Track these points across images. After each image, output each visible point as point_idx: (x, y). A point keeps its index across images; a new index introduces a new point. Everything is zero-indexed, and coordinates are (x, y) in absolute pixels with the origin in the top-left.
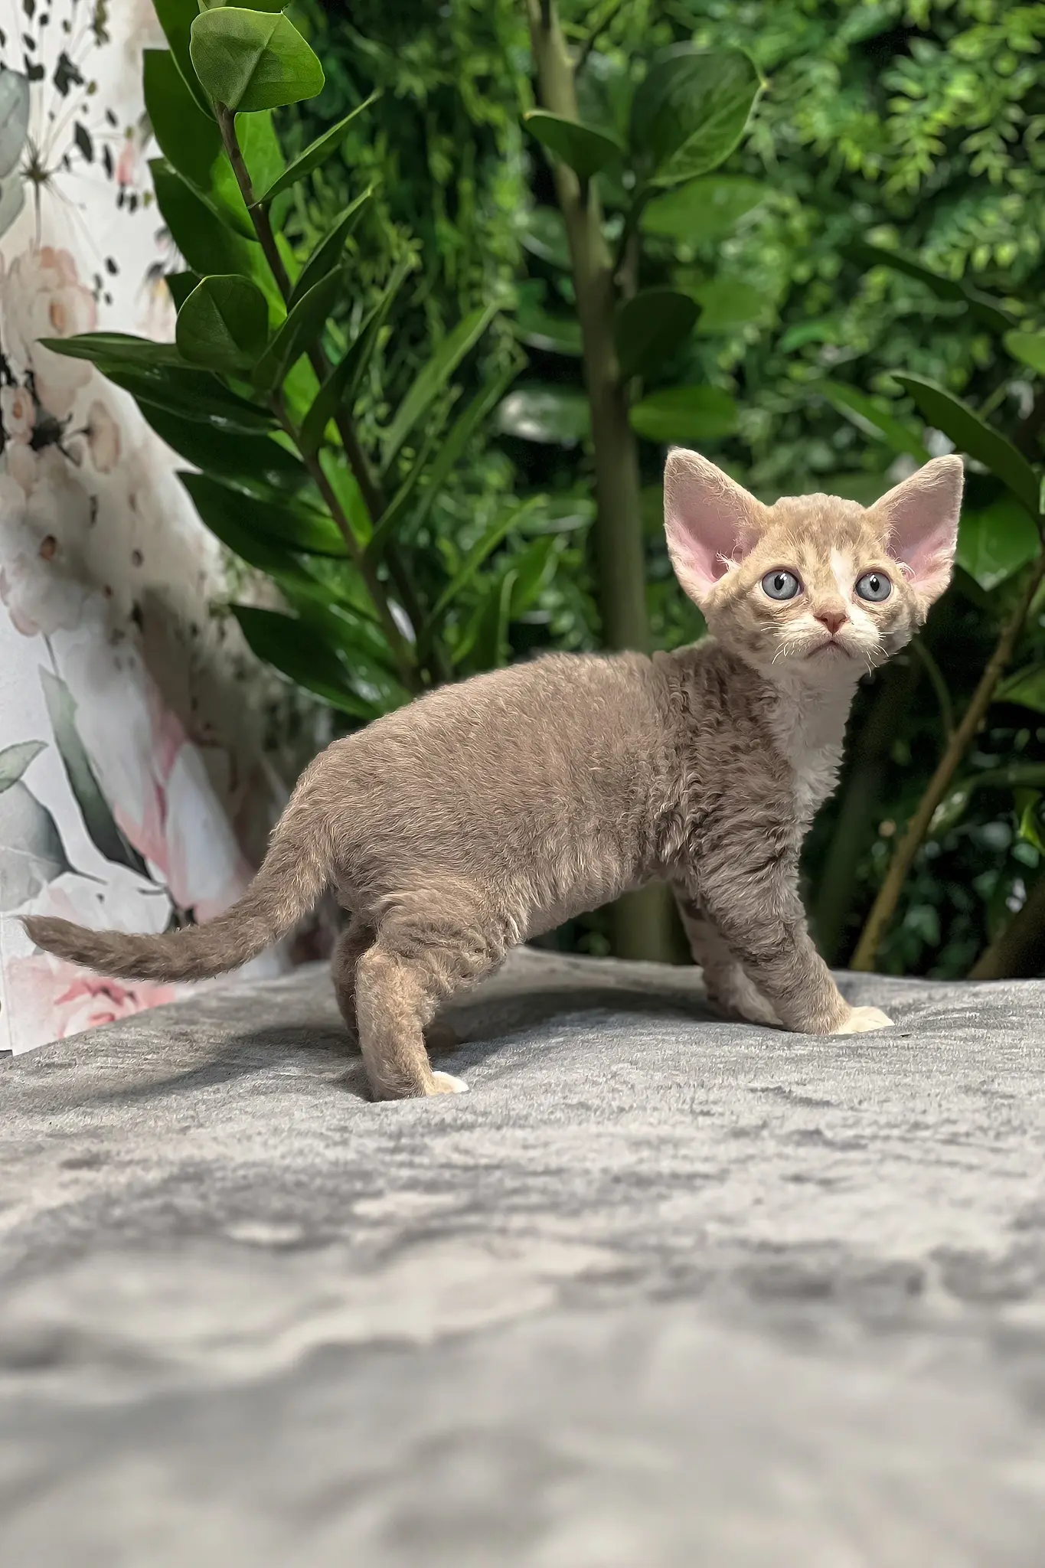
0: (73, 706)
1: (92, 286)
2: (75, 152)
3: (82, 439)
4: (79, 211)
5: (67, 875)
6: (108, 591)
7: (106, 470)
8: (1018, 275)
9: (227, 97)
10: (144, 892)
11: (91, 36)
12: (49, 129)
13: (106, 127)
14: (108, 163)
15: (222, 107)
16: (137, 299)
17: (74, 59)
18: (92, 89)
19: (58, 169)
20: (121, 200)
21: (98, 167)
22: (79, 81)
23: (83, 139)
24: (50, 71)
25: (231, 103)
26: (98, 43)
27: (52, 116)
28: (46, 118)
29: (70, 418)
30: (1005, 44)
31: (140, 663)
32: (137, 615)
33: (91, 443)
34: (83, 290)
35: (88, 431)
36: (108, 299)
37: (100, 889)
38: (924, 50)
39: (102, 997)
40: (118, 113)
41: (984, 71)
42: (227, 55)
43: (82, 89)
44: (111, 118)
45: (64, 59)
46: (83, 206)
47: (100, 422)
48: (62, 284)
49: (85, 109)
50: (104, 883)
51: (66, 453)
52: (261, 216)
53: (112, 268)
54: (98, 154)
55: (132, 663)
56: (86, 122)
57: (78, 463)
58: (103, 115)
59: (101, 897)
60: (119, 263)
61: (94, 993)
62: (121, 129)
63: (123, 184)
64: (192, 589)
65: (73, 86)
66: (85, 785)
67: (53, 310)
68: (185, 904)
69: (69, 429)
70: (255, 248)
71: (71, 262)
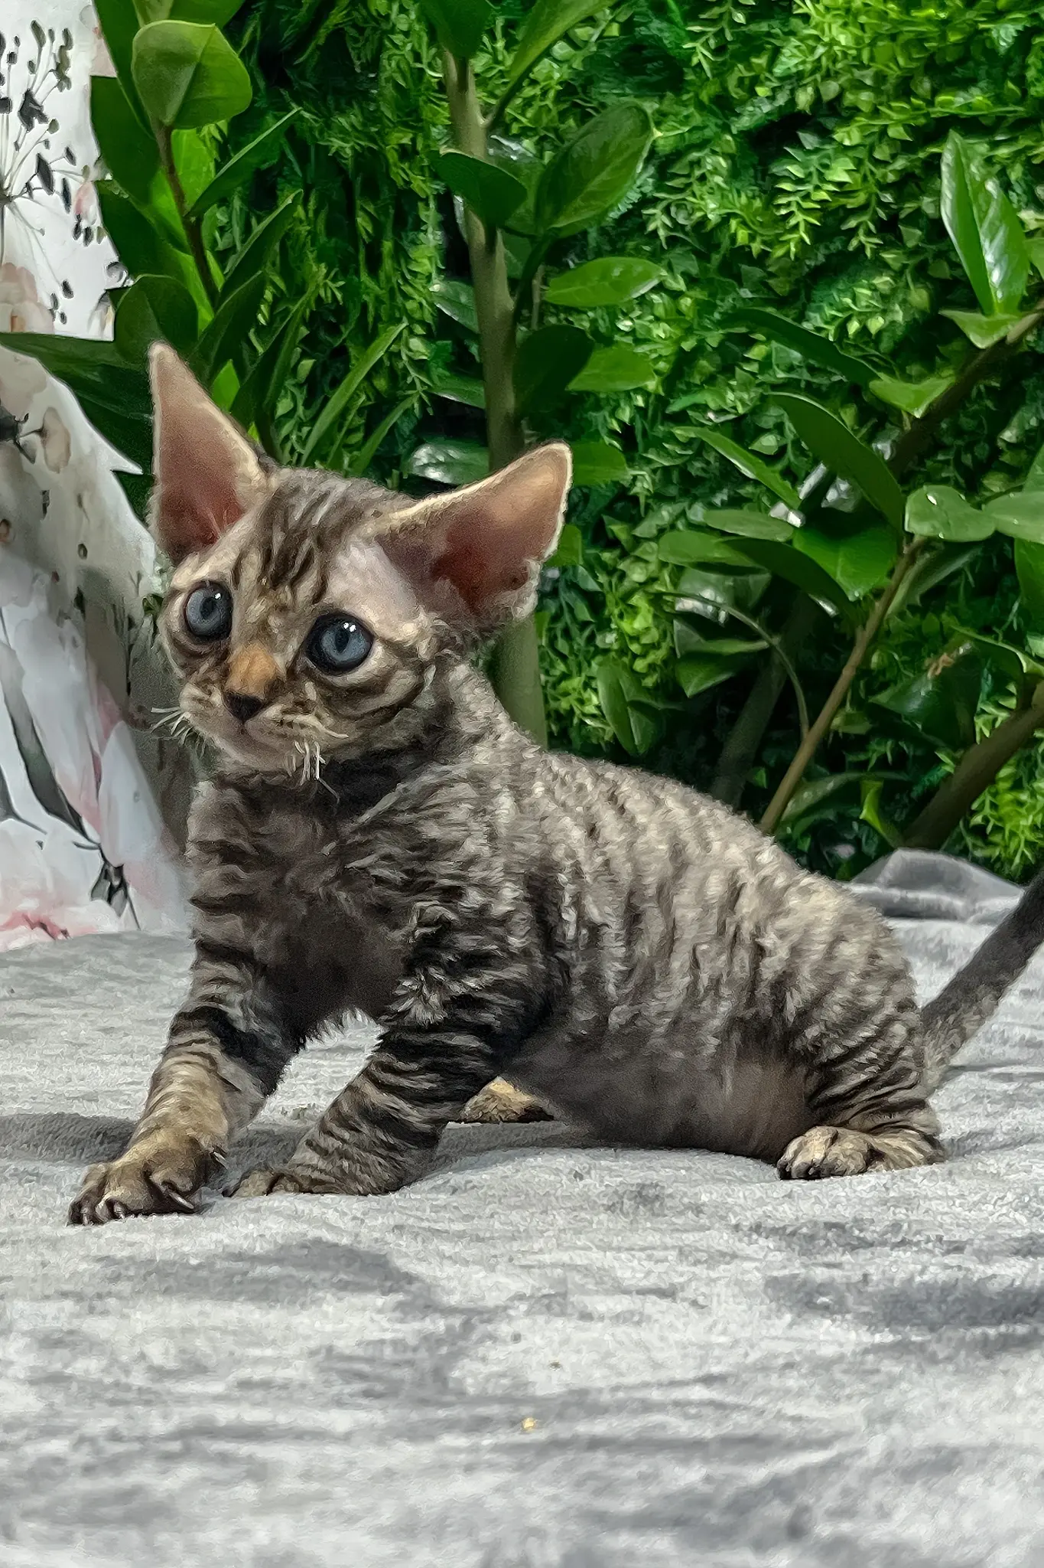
0: (20, 673)
1: (49, 304)
2: (36, 182)
3: (36, 439)
4: (39, 235)
5: (11, 820)
6: (56, 577)
7: (58, 470)
8: (886, 345)
9: (164, 113)
10: (78, 846)
11: (53, 79)
12: (14, 159)
13: (65, 163)
14: (66, 195)
15: (161, 124)
16: (90, 320)
17: (38, 97)
18: (54, 126)
19: (20, 195)
20: (77, 230)
21: (57, 197)
22: (43, 118)
23: (43, 169)
24: (17, 103)
25: (168, 120)
26: (60, 86)
27: (17, 147)
28: (12, 148)
29: (27, 417)
30: (883, 132)
31: (80, 641)
32: (80, 600)
33: (44, 443)
34: (40, 305)
35: (41, 432)
36: (63, 317)
37: (40, 837)
38: (809, 140)
39: (39, 930)
40: (75, 151)
41: (864, 157)
42: (165, 71)
43: (46, 126)
44: (69, 155)
45: (28, 95)
46: (42, 232)
47: (51, 425)
48: (21, 300)
49: (47, 143)
50: (45, 833)
51: (21, 449)
52: (194, 231)
53: (67, 289)
54: (58, 187)
55: (74, 643)
56: (48, 156)
57: (32, 460)
58: (63, 152)
59: (41, 844)
60: (72, 285)
61: (33, 926)
62: (78, 167)
63: (79, 218)
64: (130, 585)
65: (36, 121)
66: (29, 742)
67: (13, 318)
68: (115, 862)
69: (25, 428)
70: (188, 260)
71: (31, 279)
